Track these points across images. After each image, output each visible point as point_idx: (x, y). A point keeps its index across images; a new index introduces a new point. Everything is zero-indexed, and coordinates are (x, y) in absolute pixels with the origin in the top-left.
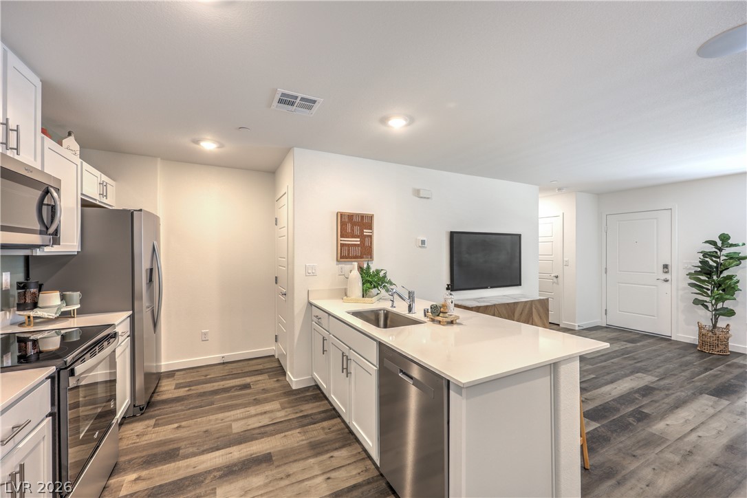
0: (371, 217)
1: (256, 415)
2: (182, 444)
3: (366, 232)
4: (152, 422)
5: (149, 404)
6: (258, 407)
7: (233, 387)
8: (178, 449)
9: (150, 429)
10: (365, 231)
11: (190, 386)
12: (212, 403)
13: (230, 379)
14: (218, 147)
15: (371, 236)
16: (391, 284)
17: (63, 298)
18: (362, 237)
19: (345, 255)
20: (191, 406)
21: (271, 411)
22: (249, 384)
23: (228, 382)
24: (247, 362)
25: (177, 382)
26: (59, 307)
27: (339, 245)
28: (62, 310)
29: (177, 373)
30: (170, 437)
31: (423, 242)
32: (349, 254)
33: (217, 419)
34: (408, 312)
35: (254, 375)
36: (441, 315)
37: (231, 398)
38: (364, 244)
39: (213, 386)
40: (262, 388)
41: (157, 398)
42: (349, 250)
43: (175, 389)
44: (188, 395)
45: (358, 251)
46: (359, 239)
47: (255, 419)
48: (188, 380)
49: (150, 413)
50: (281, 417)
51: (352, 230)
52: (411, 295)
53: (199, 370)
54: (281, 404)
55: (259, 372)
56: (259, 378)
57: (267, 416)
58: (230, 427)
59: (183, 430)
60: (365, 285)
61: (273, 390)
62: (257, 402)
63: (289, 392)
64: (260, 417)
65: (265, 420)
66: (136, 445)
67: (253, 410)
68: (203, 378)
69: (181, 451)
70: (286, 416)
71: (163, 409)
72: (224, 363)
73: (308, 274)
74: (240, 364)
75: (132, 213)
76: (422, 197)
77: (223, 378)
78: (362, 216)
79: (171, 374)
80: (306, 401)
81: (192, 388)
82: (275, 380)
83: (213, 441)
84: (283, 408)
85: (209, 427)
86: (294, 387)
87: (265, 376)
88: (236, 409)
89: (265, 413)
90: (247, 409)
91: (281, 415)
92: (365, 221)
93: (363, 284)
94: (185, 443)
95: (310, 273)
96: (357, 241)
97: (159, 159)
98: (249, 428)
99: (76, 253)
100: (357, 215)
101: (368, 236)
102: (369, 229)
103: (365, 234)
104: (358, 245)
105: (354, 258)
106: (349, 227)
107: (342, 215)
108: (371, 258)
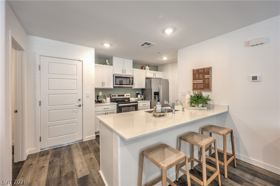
0: (209, 69)
3: (206, 76)
10: (205, 76)
17: (141, 96)
18: (204, 79)
19: (195, 88)
26: (140, 98)
31: (255, 78)
32: (197, 87)
38: (205, 83)
42: (197, 86)
45: (202, 86)
46: (202, 80)
51: (199, 76)
75: (151, 80)
78: (204, 69)
92: (205, 71)
95: (183, 95)
96: (201, 81)
97: (170, 64)
99: (145, 88)
100: (201, 69)
101: (207, 78)
102: (208, 75)
103: (205, 77)
104: (202, 83)
105: (200, 89)
106: (197, 75)
107: (194, 71)
108: (209, 89)
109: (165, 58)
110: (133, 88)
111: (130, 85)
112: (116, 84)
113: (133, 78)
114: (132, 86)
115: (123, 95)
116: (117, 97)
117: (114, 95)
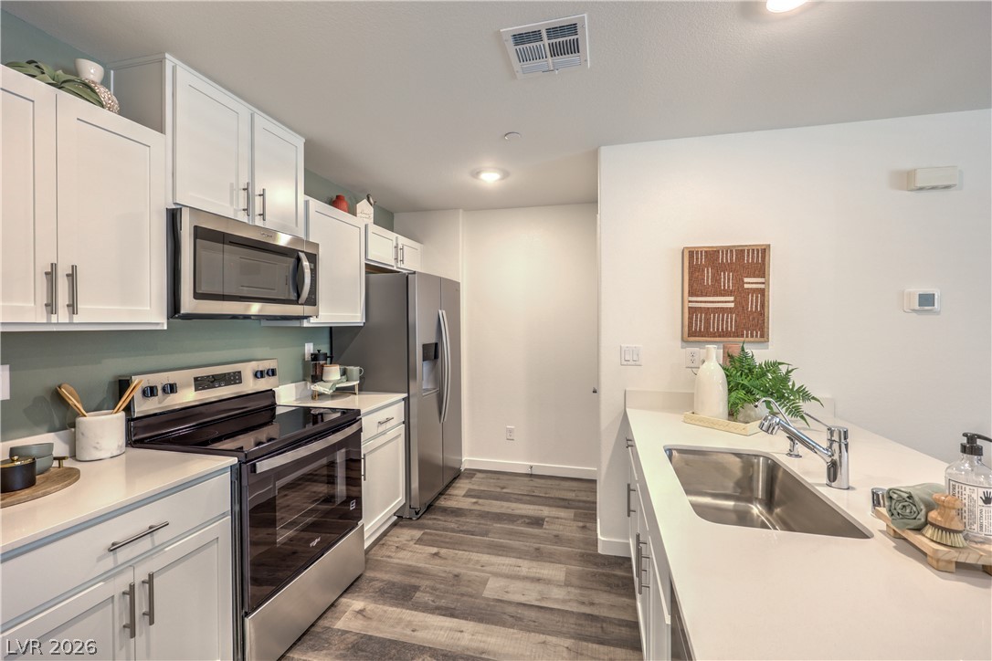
0: (764, 251)
1: (525, 578)
2: (425, 583)
3: (751, 282)
4: (417, 534)
5: (430, 508)
6: (534, 564)
7: (522, 517)
8: (416, 588)
9: (412, 543)
10: (746, 280)
11: (479, 497)
12: (485, 534)
13: (525, 503)
14: (502, 179)
15: (762, 292)
16: (806, 396)
17: (344, 373)
18: (740, 293)
19: (698, 328)
20: (465, 528)
21: (548, 582)
22: (543, 520)
23: (521, 506)
24: (557, 482)
25: (472, 487)
26: (339, 382)
27: (686, 311)
28: (337, 386)
29: (479, 475)
30: (420, 565)
31: (926, 300)
32: (707, 328)
33: (478, 562)
34: (825, 480)
35: (558, 507)
36: (929, 531)
37: (511, 533)
38: (744, 308)
39: (502, 507)
40: (555, 533)
41: (443, 503)
42: (707, 321)
43: (464, 496)
44: (471, 510)
45: (730, 322)
46: (732, 299)
47: (519, 585)
48: (482, 488)
49: (426, 522)
50: (556, 600)
51: (716, 280)
52: (840, 439)
53: (501, 477)
54: (568, 574)
55: (566, 503)
56: (562, 513)
57: (539, 587)
58: (484, 582)
59: (438, 561)
60: (734, 394)
61: (569, 542)
62: (538, 555)
63: (590, 556)
64: (528, 585)
65: (530, 594)
66: (388, 560)
67: (527, 567)
68: (499, 490)
69: (418, 594)
70: (564, 601)
71: (440, 520)
72: (531, 475)
73: (625, 363)
74: (549, 482)
75: (407, 277)
76: (921, 189)
77: (519, 499)
78: (740, 251)
79: (472, 473)
80: (609, 585)
81: (480, 501)
82: (581, 524)
83: (455, 596)
84: (567, 584)
85: (463, 571)
86: (600, 551)
87: (568, 514)
88: (507, 556)
89: (538, 580)
90: (520, 562)
91: (559, 596)
92: (747, 259)
93: (730, 391)
94: (427, 583)
95: (630, 360)
96: (728, 302)
97: (461, 211)
98: (506, 597)
99: (362, 325)
100: (729, 249)
101: (754, 291)
102: (758, 277)
103: (746, 286)
104: (729, 310)
105: (720, 336)
106: (708, 274)
107: (692, 253)
108: (762, 336)
109: (490, 178)
110: (305, 324)
111: (296, 302)
112: (197, 296)
113: (313, 258)
114: (307, 310)
115: (235, 378)
116: (188, 397)
117: (159, 380)
